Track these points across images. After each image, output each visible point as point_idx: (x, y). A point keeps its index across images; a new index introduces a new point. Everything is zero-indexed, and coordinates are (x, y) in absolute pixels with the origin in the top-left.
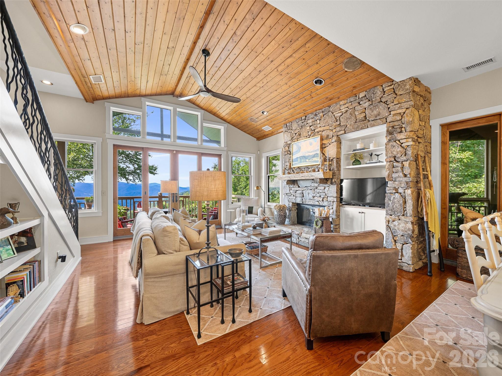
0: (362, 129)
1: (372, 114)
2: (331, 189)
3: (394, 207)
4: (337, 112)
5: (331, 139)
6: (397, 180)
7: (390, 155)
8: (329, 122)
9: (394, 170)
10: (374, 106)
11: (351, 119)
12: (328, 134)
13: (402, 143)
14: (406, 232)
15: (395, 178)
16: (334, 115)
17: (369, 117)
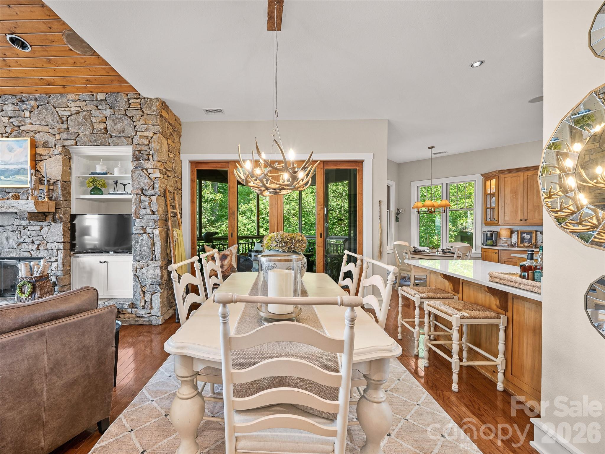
0: (101, 144)
1: (115, 127)
2: (53, 230)
3: (142, 251)
4: (63, 109)
5: (52, 149)
6: (145, 218)
7: (137, 186)
8: (47, 120)
9: (142, 205)
10: (117, 118)
11: (85, 127)
12: (47, 139)
13: (150, 174)
14: (155, 279)
15: (143, 216)
16: (57, 112)
17: (112, 132)
